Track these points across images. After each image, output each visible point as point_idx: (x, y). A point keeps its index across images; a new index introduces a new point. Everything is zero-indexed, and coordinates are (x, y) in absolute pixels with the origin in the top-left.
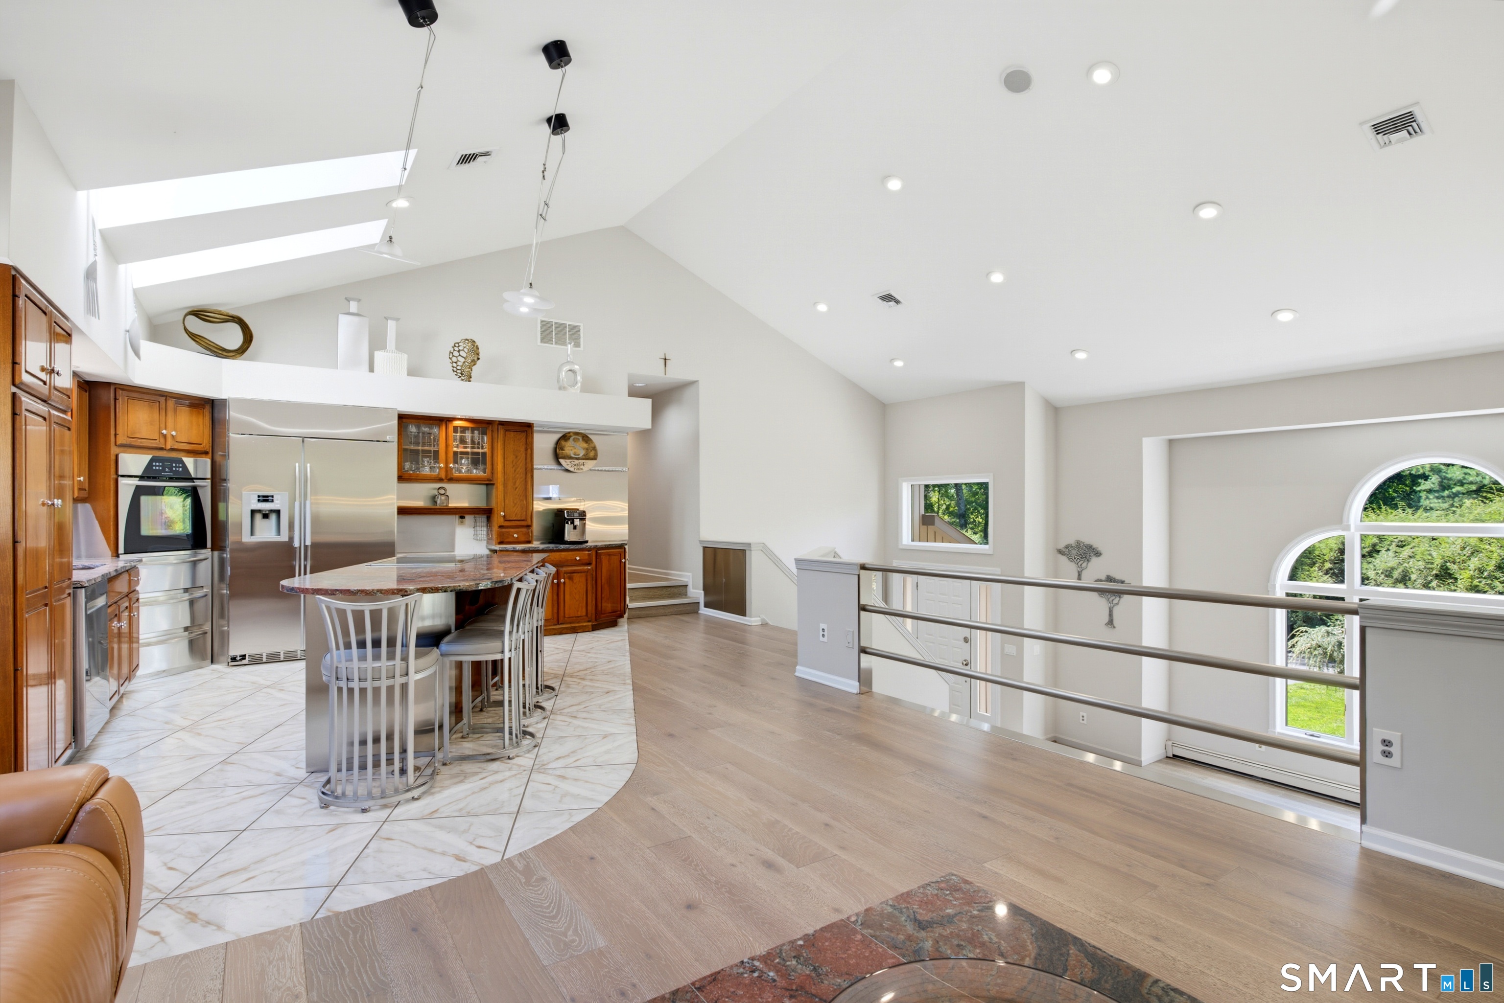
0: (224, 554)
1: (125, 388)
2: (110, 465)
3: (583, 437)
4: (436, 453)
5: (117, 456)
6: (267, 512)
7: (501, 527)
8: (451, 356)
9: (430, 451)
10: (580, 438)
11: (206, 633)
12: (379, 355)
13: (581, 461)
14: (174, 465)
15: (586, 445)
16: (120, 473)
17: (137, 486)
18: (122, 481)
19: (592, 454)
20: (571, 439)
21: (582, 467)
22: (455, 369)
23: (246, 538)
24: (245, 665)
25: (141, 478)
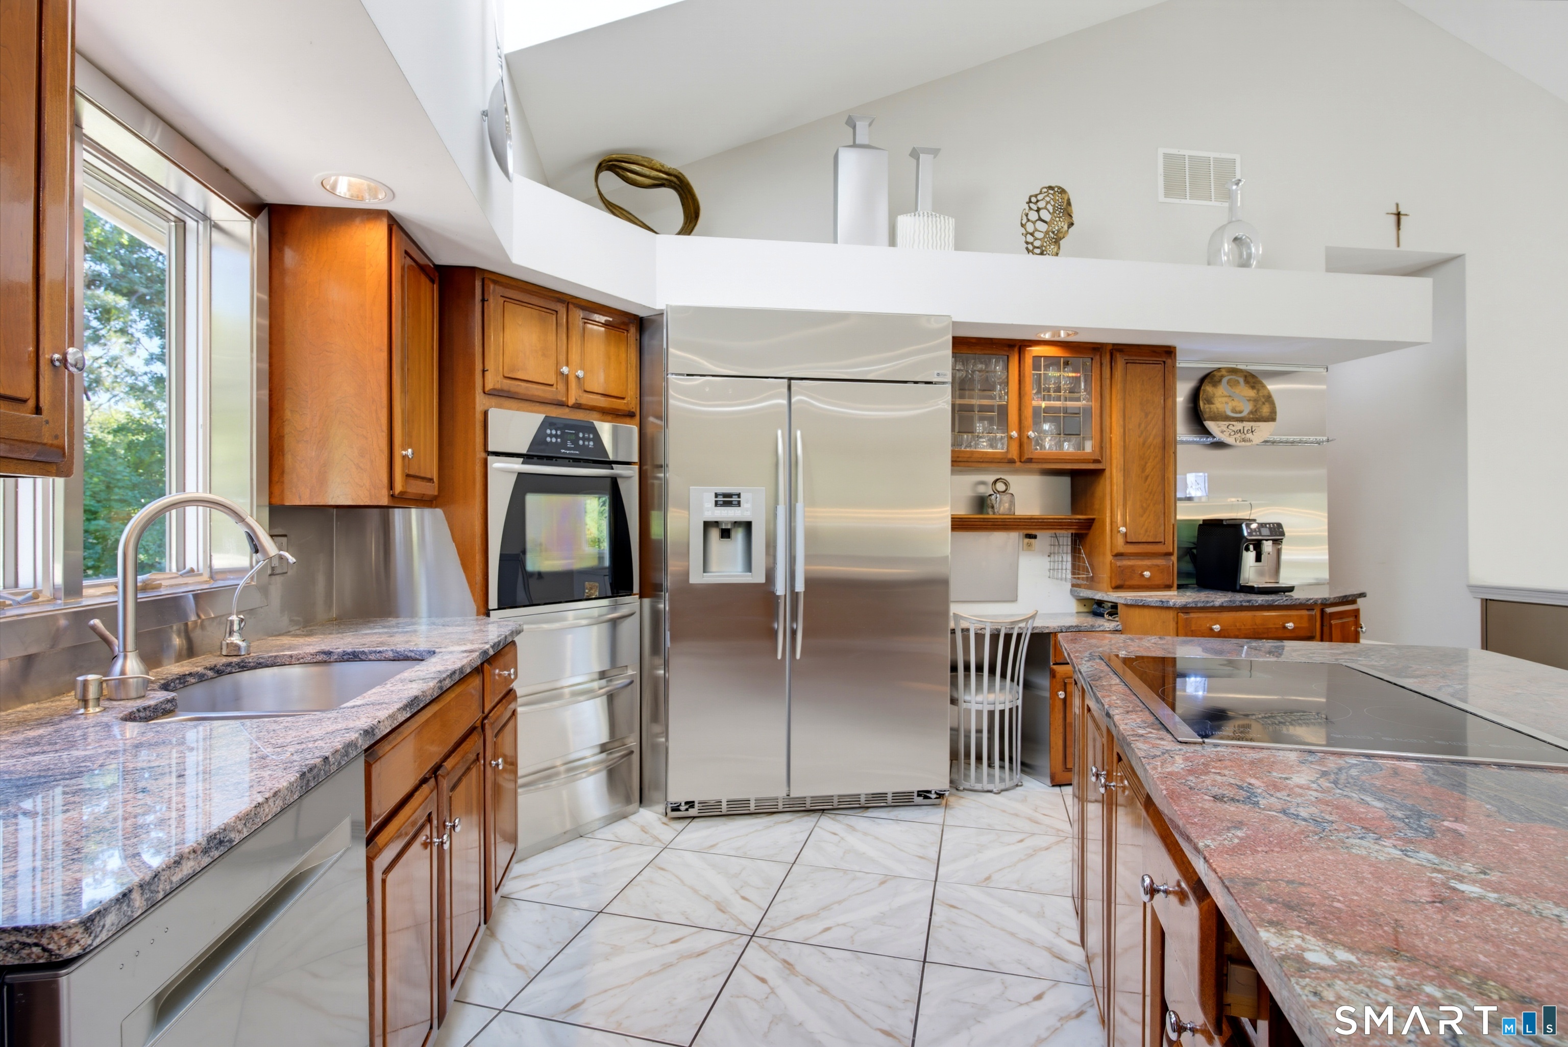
0: (659, 602)
1: (499, 279)
2: (474, 434)
3: (1246, 377)
4: (1003, 411)
5: (486, 414)
6: (729, 527)
7: (1119, 555)
8: (1024, 221)
9: (990, 409)
10: (1241, 380)
11: (632, 752)
12: (904, 221)
13: (1248, 425)
14: (581, 435)
15: (1252, 393)
16: (490, 449)
17: (520, 474)
18: (495, 464)
19: (1265, 410)
20: (1225, 380)
21: (1249, 436)
22: (1030, 247)
23: (697, 578)
24: (694, 818)
25: (527, 458)
